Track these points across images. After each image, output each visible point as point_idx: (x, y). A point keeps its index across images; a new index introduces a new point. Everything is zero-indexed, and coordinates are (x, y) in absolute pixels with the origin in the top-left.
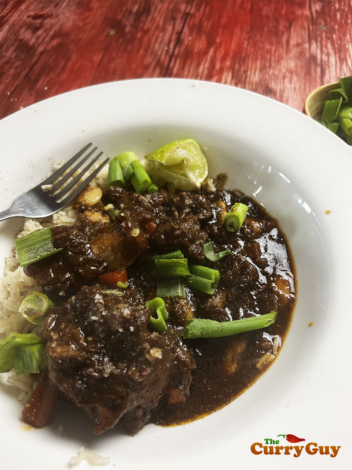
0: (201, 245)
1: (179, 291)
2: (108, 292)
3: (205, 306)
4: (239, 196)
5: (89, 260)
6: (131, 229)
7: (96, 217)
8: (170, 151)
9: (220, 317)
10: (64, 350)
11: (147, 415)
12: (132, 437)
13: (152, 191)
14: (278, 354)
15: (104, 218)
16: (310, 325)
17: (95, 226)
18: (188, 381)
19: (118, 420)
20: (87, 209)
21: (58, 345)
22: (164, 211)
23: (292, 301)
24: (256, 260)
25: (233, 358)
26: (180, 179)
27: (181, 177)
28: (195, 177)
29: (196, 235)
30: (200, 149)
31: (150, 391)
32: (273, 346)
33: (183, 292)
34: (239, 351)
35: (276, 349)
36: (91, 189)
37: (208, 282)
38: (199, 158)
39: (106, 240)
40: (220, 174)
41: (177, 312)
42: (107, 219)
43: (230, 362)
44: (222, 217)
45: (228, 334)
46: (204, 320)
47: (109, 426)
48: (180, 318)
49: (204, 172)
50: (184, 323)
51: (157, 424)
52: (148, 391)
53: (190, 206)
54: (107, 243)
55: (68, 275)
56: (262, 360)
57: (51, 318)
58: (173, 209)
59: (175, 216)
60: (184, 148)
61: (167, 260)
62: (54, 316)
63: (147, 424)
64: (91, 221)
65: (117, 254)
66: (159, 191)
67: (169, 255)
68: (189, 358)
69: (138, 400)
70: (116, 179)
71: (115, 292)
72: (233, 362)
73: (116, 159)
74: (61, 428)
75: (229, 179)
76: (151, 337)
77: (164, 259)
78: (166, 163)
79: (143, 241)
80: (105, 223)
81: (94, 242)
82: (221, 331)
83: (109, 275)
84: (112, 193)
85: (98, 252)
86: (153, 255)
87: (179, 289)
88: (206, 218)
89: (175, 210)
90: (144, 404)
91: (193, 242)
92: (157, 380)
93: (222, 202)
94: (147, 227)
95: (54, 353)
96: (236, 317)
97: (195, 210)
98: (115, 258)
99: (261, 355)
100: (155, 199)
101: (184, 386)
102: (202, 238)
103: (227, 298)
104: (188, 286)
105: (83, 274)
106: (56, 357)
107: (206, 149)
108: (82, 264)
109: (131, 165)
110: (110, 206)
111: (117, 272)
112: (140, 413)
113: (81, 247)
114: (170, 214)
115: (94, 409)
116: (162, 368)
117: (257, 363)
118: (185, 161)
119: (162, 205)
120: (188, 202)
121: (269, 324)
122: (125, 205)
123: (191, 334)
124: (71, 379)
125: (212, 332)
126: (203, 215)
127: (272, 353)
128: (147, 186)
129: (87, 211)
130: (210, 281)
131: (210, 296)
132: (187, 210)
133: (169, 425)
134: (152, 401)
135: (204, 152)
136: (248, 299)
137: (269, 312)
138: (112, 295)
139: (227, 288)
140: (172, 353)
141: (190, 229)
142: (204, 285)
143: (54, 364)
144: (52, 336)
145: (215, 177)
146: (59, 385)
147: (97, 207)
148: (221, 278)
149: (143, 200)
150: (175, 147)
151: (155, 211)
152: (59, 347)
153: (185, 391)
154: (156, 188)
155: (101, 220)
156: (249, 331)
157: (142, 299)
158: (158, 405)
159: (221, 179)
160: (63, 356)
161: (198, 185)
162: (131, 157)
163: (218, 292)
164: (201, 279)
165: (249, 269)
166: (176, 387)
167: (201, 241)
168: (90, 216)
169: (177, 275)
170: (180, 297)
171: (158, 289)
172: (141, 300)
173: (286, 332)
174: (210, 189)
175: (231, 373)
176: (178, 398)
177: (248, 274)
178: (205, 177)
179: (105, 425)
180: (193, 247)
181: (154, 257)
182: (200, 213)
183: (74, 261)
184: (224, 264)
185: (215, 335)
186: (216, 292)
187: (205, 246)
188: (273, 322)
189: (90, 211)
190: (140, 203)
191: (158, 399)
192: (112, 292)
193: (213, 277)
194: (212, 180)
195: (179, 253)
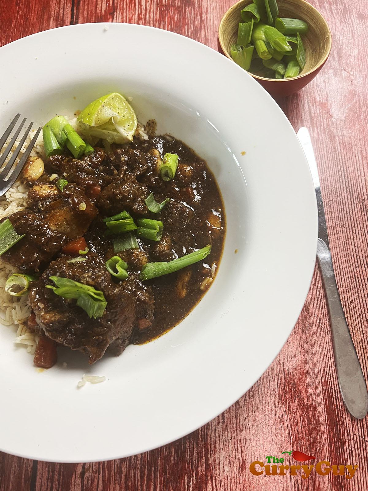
0: (143, 201)
1: (132, 243)
2: (73, 261)
3: (155, 252)
4: (169, 141)
5: (50, 239)
6: (78, 204)
7: (44, 190)
8: (96, 113)
9: (167, 258)
10: (51, 316)
11: (126, 341)
12: (118, 358)
13: (89, 153)
14: (215, 276)
15: (52, 190)
16: (236, 252)
17: (46, 200)
18: (151, 311)
19: (104, 352)
20: (34, 184)
21: (46, 312)
22: (105, 171)
23: (223, 232)
24: (191, 202)
25: (183, 286)
26: (113, 135)
27: (113, 132)
28: (126, 131)
29: (136, 194)
30: (125, 100)
31: (123, 327)
32: (211, 270)
33: (136, 243)
34: (186, 280)
35: (214, 272)
36: (32, 161)
37: (154, 232)
38: (126, 112)
39: (60, 216)
40: (150, 120)
41: (134, 261)
42: (55, 190)
43: (181, 289)
44: (157, 167)
45: (176, 270)
46: (156, 263)
47: (99, 357)
48: (137, 265)
49: (134, 123)
50: (142, 268)
51: (135, 344)
52: (121, 328)
53: (126, 163)
54: (61, 219)
55: (36, 255)
56: (204, 284)
57: (34, 292)
58: (113, 167)
59: (116, 175)
60: (109, 105)
61: (116, 221)
62: (35, 290)
63: (127, 346)
64: (41, 196)
65: (72, 226)
66: (96, 151)
67: (117, 217)
68: (148, 297)
69: (115, 335)
70: (53, 149)
71: (79, 259)
72: (183, 288)
73: (47, 126)
74: (65, 364)
75: (158, 125)
76: (114, 293)
77: (114, 221)
78: (96, 124)
79: (91, 210)
80: (54, 195)
81: (49, 220)
82: (170, 269)
83: (70, 246)
84: (53, 163)
85: (55, 228)
86: (103, 218)
87: (132, 241)
88: (143, 172)
89: (114, 169)
90: (121, 336)
91: (135, 201)
92: (127, 319)
93: (156, 150)
94: (92, 192)
95: (45, 320)
96: (181, 255)
97: (132, 167)
98: (72, 229)
99: (202, 280)
100: (94, 160)
101: (149, 315)
102: (143, 193)
103: (172, 240)
104: (139, 238)
105: (48, 251)
106: (47, 322)
107: (130, 98)
108: (45, 244)
109: (63, 130)
110: (54, 176)
111: (76, 242)
112: (120, 341)
113: (40, 229)
114: (111, 173)
115: (85, 349)
116: (128, 310)
117: (200, 286)
118: (112, 119)
119: (101, 164)
120: (124, 158)
121: (206, 256)
122: (67, 173)
123: (147, 277)
124: (63, 334)
125: (163, 272)
126: (140, 171)
127: (211, 276)
128: (83, 149)
129: (35, 186)
130: (155, 231)
131: (158, 242)
132: (125, 168)
133: (143, 343)
134: (127, 332)
135: (129, 102)
136: (188, 238)
137: (205, 246)
138: (77, 262)
139: (170, 232)
140: (134, 297)
141: (130, 190)
142: (152, 235)
143: (47, 327)
144: (39, 306)
145: (145, 124)
146: (55, 340)
147: (43, 180)
148: (164, 226)
149: (82, 165)
150: (100, 107)
151: (96, 172)
152: (47, 315)
153: (150, 318)
154: (92, 149)
155: (49, 192)
156: (192, 264)
157: (102, 259)
158: (132, 333)
159: (151, 126)
160: (52, 321)
161: (131, 138)
162: (61, 123)
163: (164, 237)
164: (148, 230)
165: (187, 213)
166: (143, 317)
167: (142, 197)
168: (39, 191)
169: (127, 231)
170: (134, 248)
171: (114, 245)
172: (102, 261)
173: (221, 258)
174: (143, 137)
175: (183, 297)
176: (146, 324)
177: (186, 217)
178: (135, 127)
179: (96, 358)
180: (136, 206)
181: (105, 220)
182: (137, 169)
183: (38, 243)
184: (165, 213)
185: (166, 273)
186: (162, 238)
187: (146, 200)
188: (209, 253)
189: (38, 185)
190: (80, 169)
191: (131, 329)
192: (76, 260)
193: (157, 227)
194: (143, 129)
195: (125, 214)
